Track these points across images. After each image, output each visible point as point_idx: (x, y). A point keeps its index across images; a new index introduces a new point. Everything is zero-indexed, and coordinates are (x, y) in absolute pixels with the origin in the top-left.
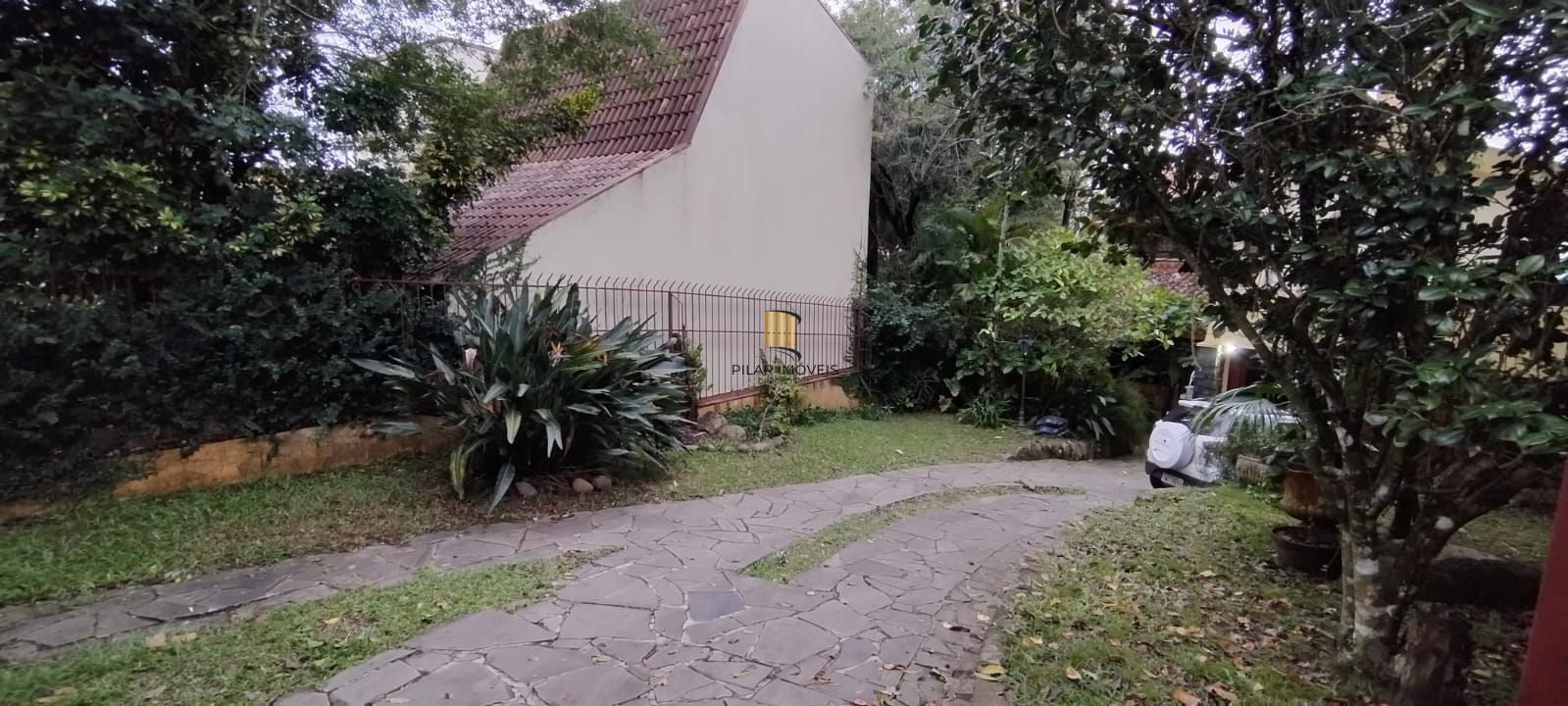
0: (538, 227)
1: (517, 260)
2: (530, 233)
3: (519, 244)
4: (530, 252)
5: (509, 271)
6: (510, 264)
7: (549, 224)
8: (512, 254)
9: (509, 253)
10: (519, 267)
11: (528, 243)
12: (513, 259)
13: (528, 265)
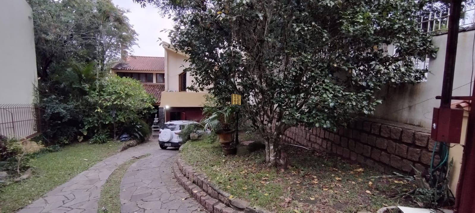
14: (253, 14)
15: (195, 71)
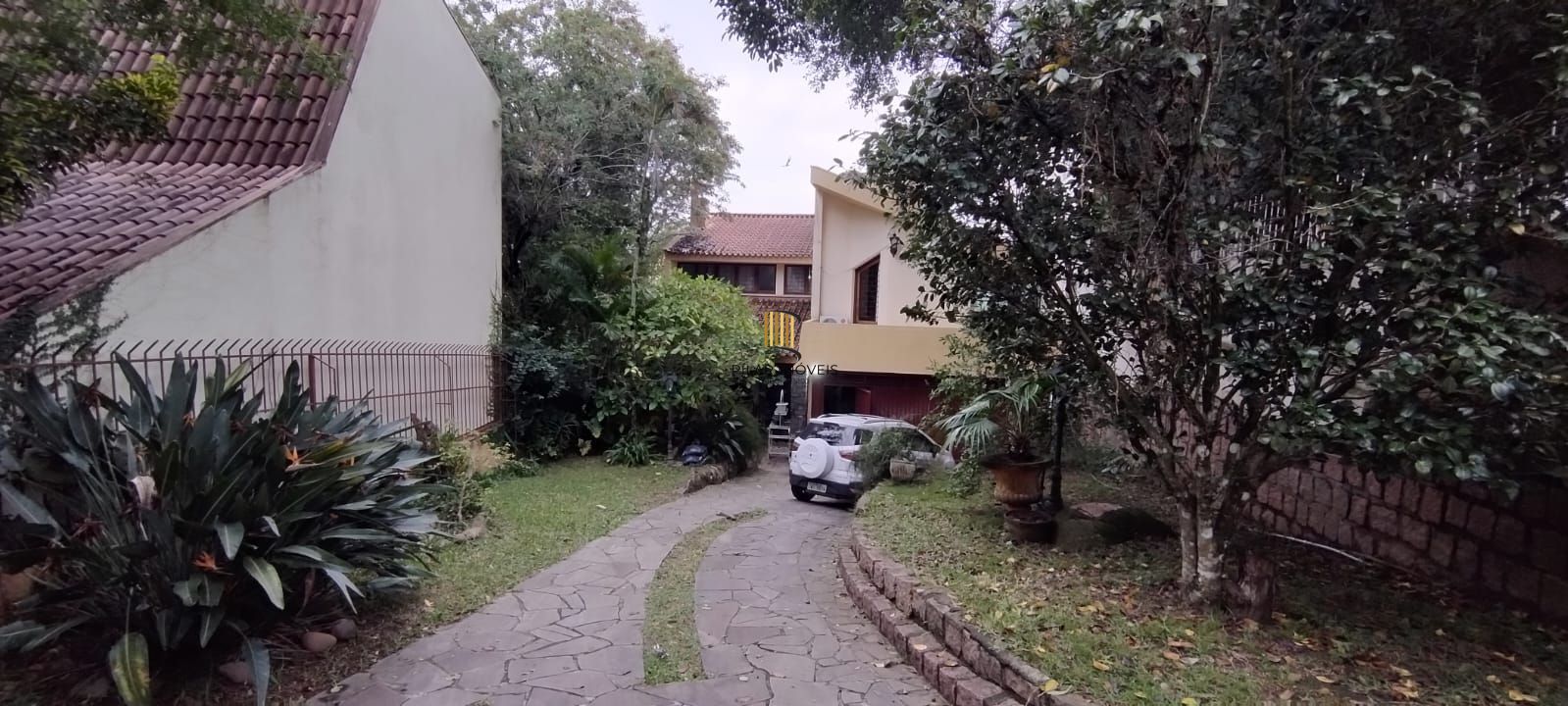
0: (123, 271)
1: (90, 322)
2: (110, 280)
3: (93, 296)
4: (110, 308)
5: (75, 339)
6: (78, 330)
7: (139, 268)
8: (80, 315)
9: (76, 312)
10: (94, 332)
11: (107, 296)
12: (81, 322)
13: (108, 329)
14: (1163, 58)
15: (937, 259)
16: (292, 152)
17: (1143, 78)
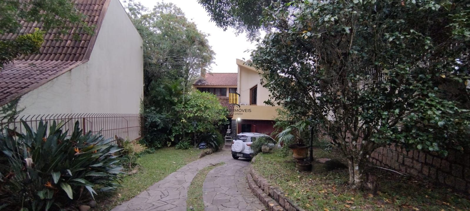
0: (25, 94)
1: (14, 110)
2: (20, 97)
3: (15, 102)
4: (20, 105)
5: (9, 115)
6: (10, 112)
7: (30, 93)
8: (10, 108)
9: (9, 107)
10: (15, 113)
11: (19, 102)
12: (11, 110)
13: (19, 112)
14: (338, 28)
16: (79, 57)
17: (333, 34)
